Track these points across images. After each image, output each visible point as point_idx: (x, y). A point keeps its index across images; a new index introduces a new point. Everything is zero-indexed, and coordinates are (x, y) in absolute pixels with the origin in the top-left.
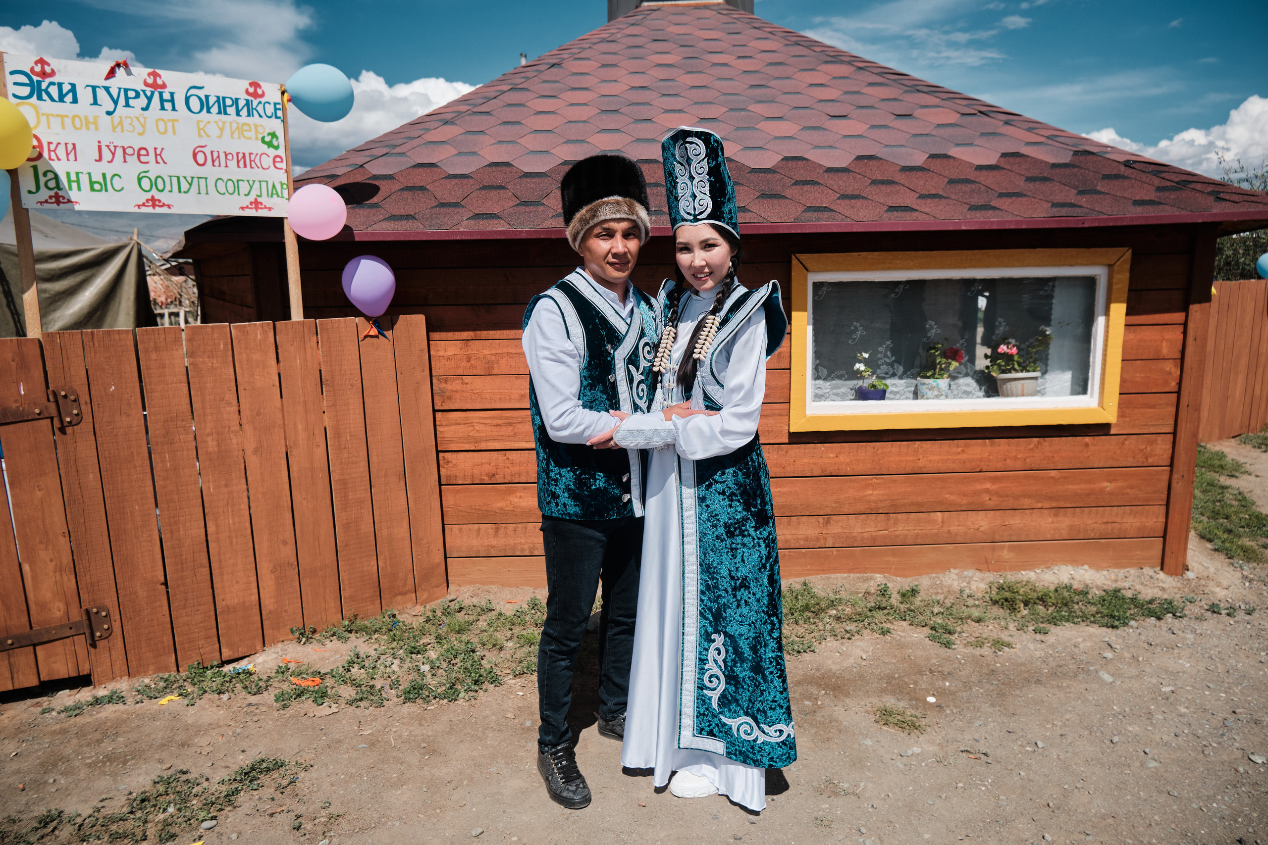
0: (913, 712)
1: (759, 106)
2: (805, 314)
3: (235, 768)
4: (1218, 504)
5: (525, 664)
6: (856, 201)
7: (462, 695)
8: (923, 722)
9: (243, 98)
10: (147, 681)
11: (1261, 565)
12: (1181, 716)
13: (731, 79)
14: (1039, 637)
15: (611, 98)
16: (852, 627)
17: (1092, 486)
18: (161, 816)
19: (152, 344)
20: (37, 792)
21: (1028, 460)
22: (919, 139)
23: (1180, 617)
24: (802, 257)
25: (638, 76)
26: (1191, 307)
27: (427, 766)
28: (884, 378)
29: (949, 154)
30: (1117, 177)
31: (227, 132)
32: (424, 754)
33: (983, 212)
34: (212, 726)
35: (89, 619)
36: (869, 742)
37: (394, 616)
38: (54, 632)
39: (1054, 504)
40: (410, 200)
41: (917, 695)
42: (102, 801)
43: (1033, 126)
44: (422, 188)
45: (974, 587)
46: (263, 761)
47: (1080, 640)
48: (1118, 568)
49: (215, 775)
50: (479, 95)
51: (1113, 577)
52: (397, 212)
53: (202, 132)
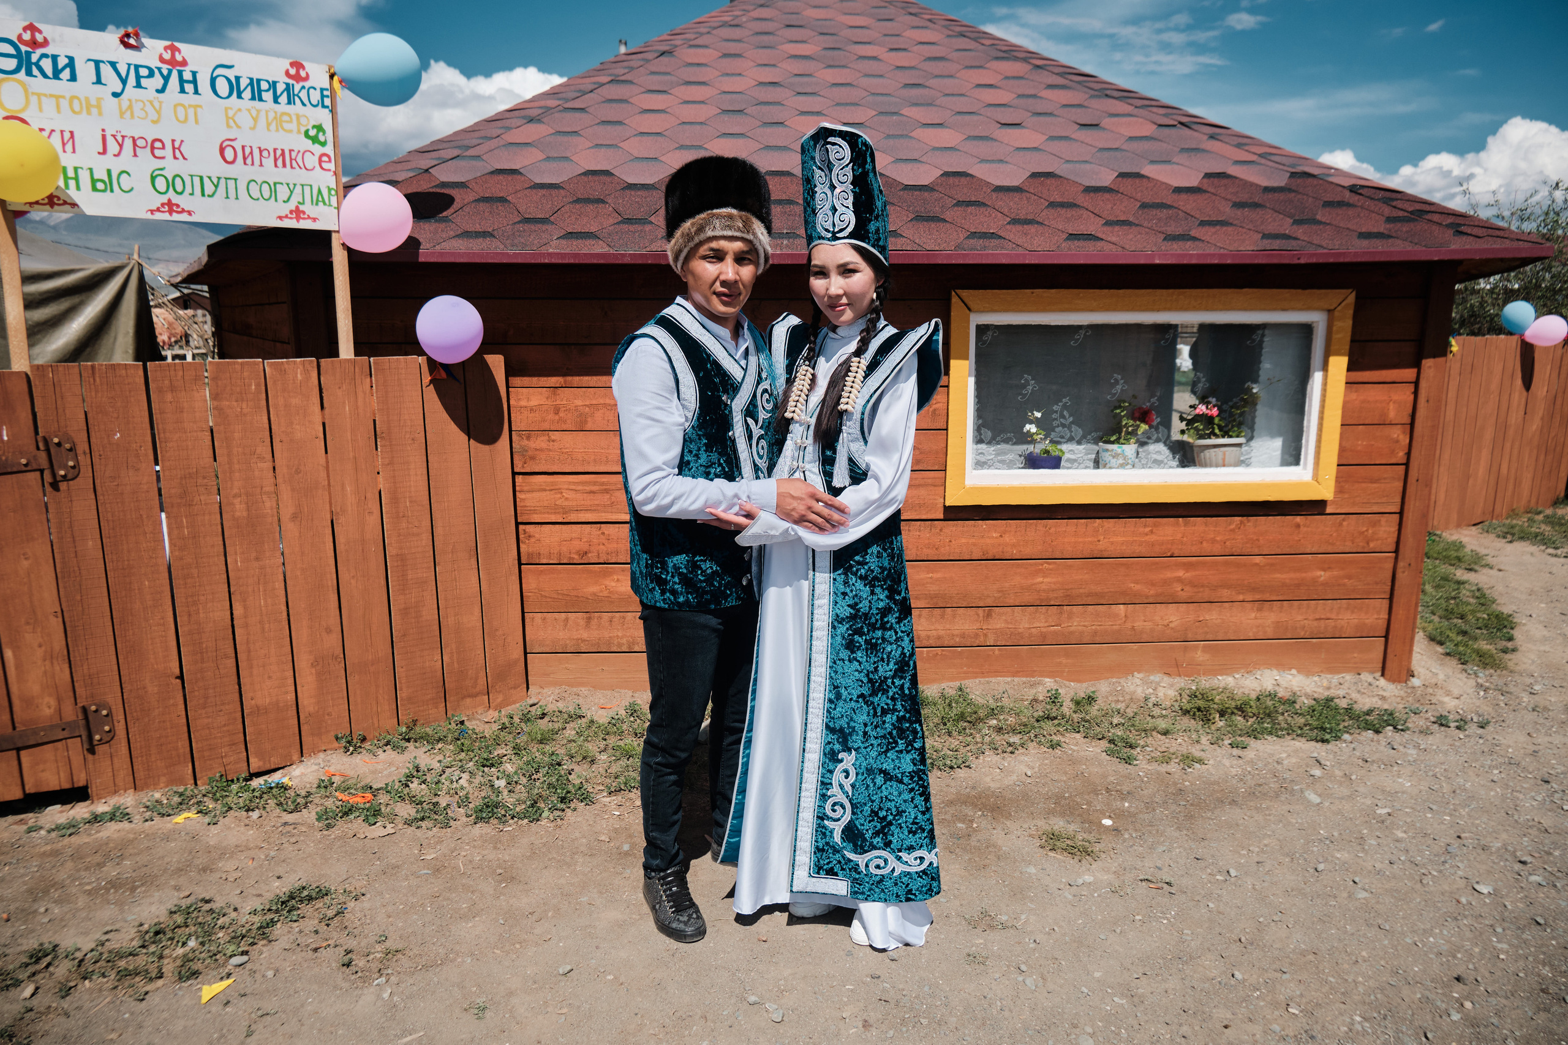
0: (1085, 836)
1: (914, 109)
2: (967, 362)
3: (269, 896)
4: (1452, 602)
5: (622, 779)
6: (1030, 226)
7: (546, 814)
8: (1097, 848)
9: (282, 81)
10: (157, 795)
11: (1499, 671)
12: (1397, 841)
13: (881, 76)
14: (1235, 752)
15: (734, 96)
16: (1015, 739)
17: (1304, 575)
18: (180, 951)
19: (167, 382)
20: (25, 923)
21: (1228, 543)
22: (1106, 154)
23: (1402, 730)
24: (964, 293)
25: (767, 69)
26: (1424, 362)
27: (504, 895)
28: (1059, 443)
29: (1142, 172)
30: (1341, 204)
31: (262, 122)
32: (500, 882)
33: (1180, 243)
34: (239, 848)
35: (86, 718)
36: (1032, 870)
37: (462, 723)
38: (42, 733)
39: (1258, 597)
40: (487, 214)
41: (1091, 817)
42: (106, 933)
43: (1243, 141)
44: (502, 200)
45: (1161, 694)
46: (304, 888)
47: (1284, 755)
48: (1331, 673)
49: (244, 905)
50: (572, 88)
51: (1325, 683)
52: (470, 228)
53: (231, 122)
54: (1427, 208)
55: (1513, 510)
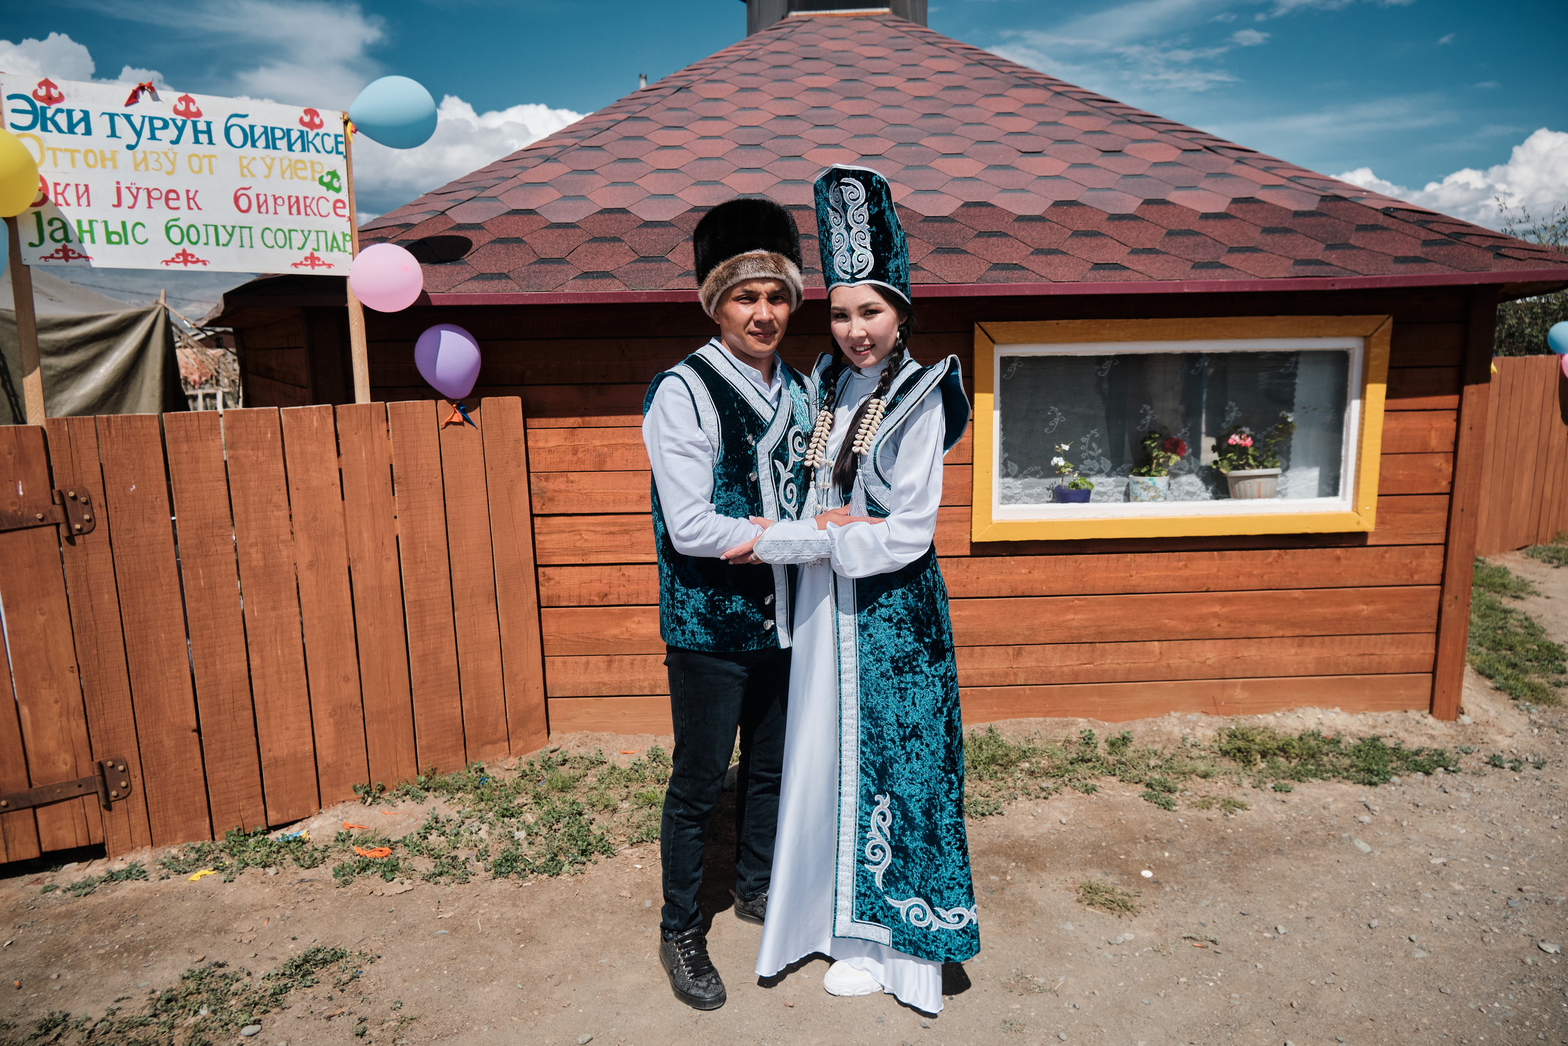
0: (1125, 889)
1: (933, 139)
2: (991, 395)
3: (284, 959)
4: (1500, 632)
5: (644, 829)
6: (1054, 256)
7: (566, 868)
8: (1137, 902)
9: (296, 129)
10: (174, 851)
11: (1552, 707)
12: (1455, 894)
13: (899, 106)
14: (1279, 796)
15: (751, 130)
16: (1048, 783)
17: (1345, 609)
18: (192, 1020)
19: (182, 433)
20: (36, 990)
21: (1265, 577)
22: (1131, 181)
23: (1454, 772)
24: (987, 326)
25: (784, 102)
26: (1466, 388)
27: (523, 956)
28: (1087, 475)
29: (1168, 199)
30: (1374, 228)
31: (277, 170)
32: (519, 942)
33: (1210, 271)
34: (254, 908)
35: (103, 774)
36: (1069, 927)
37: (482, 770)
38: (58, 791)
39: (1298, 632)
40: (502, 255)
41: (1130, 869)
42: (118, 1001)
43: (1271, 165)
44: (518, 241)
45: (1199, 734)
46: (319, 951)
47: (1330, 800)
48: (1376, 710)
49: (258, 969)
50: (589, 126)
51: (1371, 722)
52: (486, 270)
53: (245, 170)
54: (1465, 230)
55: (1558, 534)
